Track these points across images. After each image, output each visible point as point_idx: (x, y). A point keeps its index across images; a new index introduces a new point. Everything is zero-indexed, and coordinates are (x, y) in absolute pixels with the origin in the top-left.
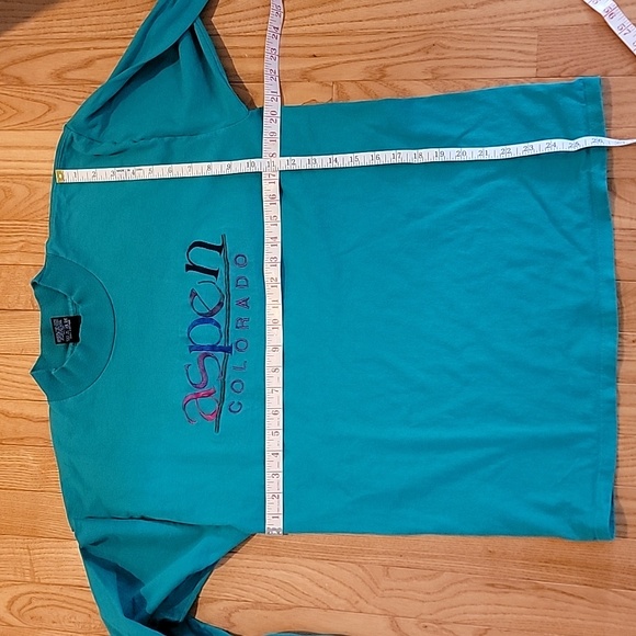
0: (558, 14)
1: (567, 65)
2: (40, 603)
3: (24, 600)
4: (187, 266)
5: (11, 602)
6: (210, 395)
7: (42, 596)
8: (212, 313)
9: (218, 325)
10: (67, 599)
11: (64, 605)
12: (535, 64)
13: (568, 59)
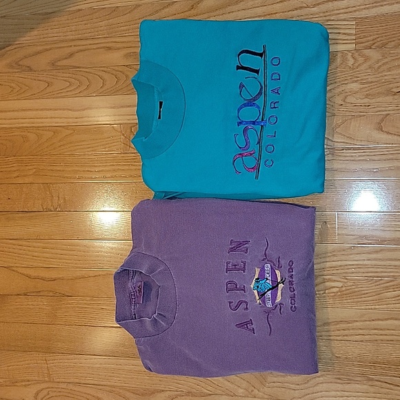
0: (368, 8)
1: (375, 41)
2: (54, 394)
3: (45, 392)
4: (238, 66)
5: (37, 394)
6: (251, 154)
7: (55, 390)
8: (255, 99)
9: (258, 107)
10: (70, 391)
11: (69, 395)
12: (354, 41)
13: (375, 37)
